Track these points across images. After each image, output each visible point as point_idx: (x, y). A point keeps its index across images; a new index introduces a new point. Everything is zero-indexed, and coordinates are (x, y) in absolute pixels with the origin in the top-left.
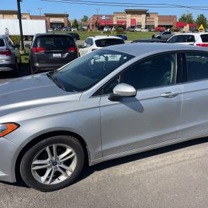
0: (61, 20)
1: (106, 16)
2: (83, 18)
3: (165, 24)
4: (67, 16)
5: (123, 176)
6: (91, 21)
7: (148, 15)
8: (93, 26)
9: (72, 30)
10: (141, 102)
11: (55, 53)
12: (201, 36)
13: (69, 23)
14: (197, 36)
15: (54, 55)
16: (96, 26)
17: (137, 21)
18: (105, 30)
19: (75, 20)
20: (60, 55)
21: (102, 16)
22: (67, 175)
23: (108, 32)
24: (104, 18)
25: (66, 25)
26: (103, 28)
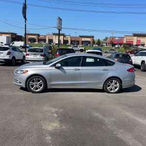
0: (89, 39)
2: (105, 38)
4: (93, 37)
6: (108, 41)
8: (109, 43)
9: (94, 46)
13: (94, 42)
16: (111, 44)
17: (141, 41)
18: (117, 46)
19: (99, 40)
21: (116, 37)
23: (118, 48)
24: (117, 39)
25: (92, 42)
26: (115, 44)
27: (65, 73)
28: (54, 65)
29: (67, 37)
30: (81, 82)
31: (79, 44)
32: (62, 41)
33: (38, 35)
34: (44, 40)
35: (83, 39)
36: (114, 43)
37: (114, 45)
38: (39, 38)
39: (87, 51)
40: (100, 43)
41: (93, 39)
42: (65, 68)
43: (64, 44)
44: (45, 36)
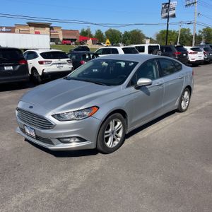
1: (7, 28)
3: (70, 38)
5: (144, 138)
7: (51, 28)
11: (6, 66)
12: (123, 49)
14: (120, 49)
15: (5, 68)
20: (12, 68)
22: (118, 140)
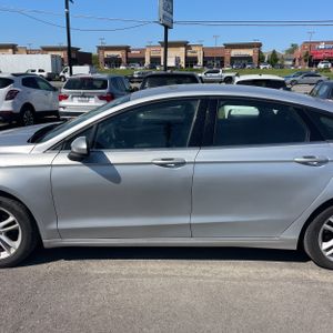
0: (249, 52)
1: (326, 43)
2: (289, 47)
4: (259, 45)
6: (299, 53)
8: (300, 60)
9: (262, 67)
10: (117, 168)
13: (261, 59)
16: (306, 61)
18: (321, 66)
19: (274, 52)
21: (318, 43)
23: (326, 69)
24: (322, 46)
25: (255, 60)
26: (317, 62)
27: (116, 178)
28: (65, 145)
29: (194, 49)
30: (195, 220)
31: (223, 66)
32: (183, 60)
33: (127, 49)
34: (141, 61)
35: (234, 53)
36: (314, 57)
37: (313, 62)
38: (129, 56)
39: (237, 79)
40: (276, 60)
41: (260, 52)
42: (114, 156)
43: (186, 66)
44: (143, 51)
